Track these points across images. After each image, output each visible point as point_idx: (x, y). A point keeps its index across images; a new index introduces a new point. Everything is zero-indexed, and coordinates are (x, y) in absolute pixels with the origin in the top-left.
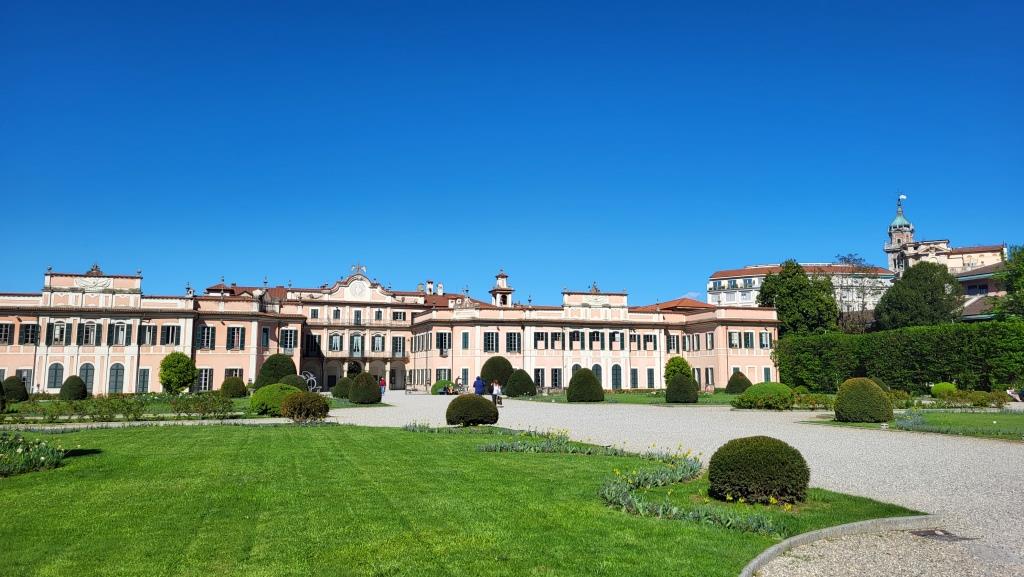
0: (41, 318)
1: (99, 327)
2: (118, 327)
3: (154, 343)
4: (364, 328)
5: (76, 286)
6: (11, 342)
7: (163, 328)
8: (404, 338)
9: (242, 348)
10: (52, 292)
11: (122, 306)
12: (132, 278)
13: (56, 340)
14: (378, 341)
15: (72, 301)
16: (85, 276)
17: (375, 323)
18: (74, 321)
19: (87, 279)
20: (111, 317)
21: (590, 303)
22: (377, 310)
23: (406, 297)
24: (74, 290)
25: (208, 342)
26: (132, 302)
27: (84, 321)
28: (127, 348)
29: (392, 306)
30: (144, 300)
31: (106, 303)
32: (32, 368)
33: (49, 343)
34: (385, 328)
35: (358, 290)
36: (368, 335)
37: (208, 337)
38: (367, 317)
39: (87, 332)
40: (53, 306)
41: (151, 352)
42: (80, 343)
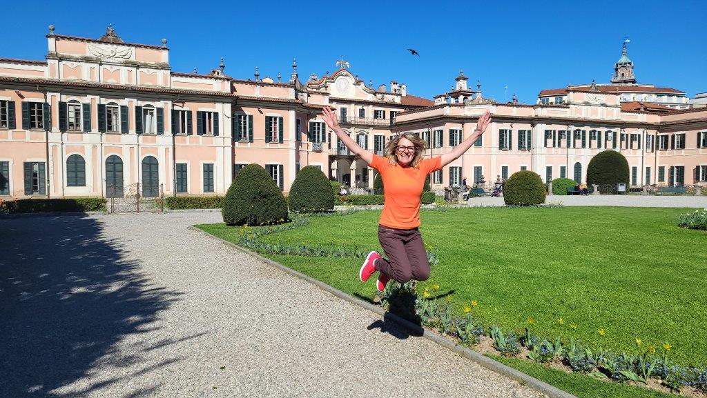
0: (49, 95)
1: (124, 109)
2: (146, 111)
3: (190, 133)
4: (350, 125)
5: (89, 54)
6: (13, 126)
7: (198, 113)
8: (384, 137)
9: (281, 141)
10: (61, 59)
11: (148, 84)
12: (158, 49)
13: (71, 125)
14: (362, 138)
15: (86, 74)
16: (100, 42)
17: (359, 121)
18: (94, 101)
19: (103, 46)
20: (139, 98)
21: (591, 102)
22: (360, 107)
23: (385, 96)
24: (88, 60)
25: (245, 133)
26: (161, 80)
27: (104, 101)
28: (159, 138)
29: (374, 104)
30: (175, 79)
31: (130, 79)
32: (45, 160)
33: (63, 128)
34: (368, 126)
35: (343, 86)
36: (354, 132)
37: (245, 128)
38: (353, 115)
39: (110, 116)
40: (62, 79)
41: (188, 144)
42: (102, 129)
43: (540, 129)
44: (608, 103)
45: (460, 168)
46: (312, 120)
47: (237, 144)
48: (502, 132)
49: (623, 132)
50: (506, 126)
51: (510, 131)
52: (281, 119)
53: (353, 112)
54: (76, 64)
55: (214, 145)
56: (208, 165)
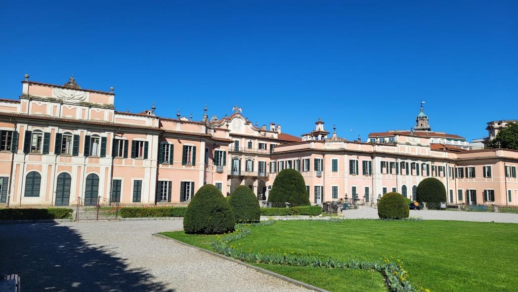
0: (19, 125)
1: (77, 138)
2: (93, 139)
3: (126, 156)
4: (241, 153)
5: (54, 96)
7: (133, 142)
8: (265, 162)
9: (194, 164)
10: (31, 99)
11: (97, 119)
12: (107, 94)
13: (33, 148)
15: (51, 110)
16: (63, 88)
17: (248, 150)
18: (53, 131)
19: (65, 90)
20: (88, 130)
21: (411, 143)
22: (249, 141)
23: (267, 133)
24: (52, 100)
25: (167, 157)
26: (107, 116)
27: (62, 131)
28: (102, 160)
29: (259, 138)
30: (117, 116)
31: (83, 115)
32: (9, 176)
33: (27, 151)
34: (254, 155)
35: (237, 125)
36: (244, 158)
37: (167, 153)
38: (243, 146)
39: (64, 142)
40: (30, 114)
41: (123, 165)
42: (57, 152)
43: (378, 160)
44: (422, 144)
45: (322, 187)
46: (216, 149)
47: (160, 165)
48: (351, 162)
49: (433, 165)
50: (354, 158)
51: (357, 161)
52: (195, 148)
53: (243, 144)
54: (42, 103)
55: (144, 166)
56: (138, 181)
